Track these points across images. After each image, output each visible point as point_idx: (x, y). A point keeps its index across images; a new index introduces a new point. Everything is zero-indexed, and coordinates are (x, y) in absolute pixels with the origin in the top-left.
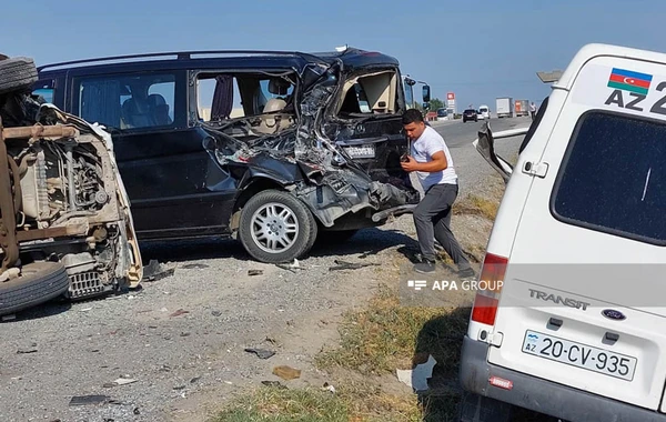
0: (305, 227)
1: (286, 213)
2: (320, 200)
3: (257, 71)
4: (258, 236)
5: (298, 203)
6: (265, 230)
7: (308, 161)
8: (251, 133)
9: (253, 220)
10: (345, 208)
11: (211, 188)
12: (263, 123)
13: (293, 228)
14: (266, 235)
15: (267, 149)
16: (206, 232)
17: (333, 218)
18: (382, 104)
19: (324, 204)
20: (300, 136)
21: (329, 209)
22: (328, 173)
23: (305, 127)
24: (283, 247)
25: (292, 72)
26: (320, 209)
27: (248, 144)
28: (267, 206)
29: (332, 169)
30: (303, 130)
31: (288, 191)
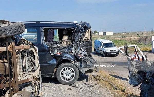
0: (77, 74)
1: (71, 70)
2: (81, 66)
3: (62, 28)
4: (62, 76)
5: (75, 67)
6: (65, 75)
7: (77, 54)
8: (59, 46)
9: (61, 72)
10: (88, 68)
11: (49, 63)
12: (63, 43)
13: (73, 74)
14: (65, 76)
15: (64, 51)
16: (46, 75)
17: (85, 71)
18: (86, 38)
19: (83, 67)
20: (74, 47)
21: (84, 68)
22: (84, 58)
23: (75, 44)
24: (70, 80)
25: (73, 28)
26: (81, 68)
27: (58, 49)
28: (65, 68)
29: (84, 57)
30: (75, 45)
31: (72, 63)
